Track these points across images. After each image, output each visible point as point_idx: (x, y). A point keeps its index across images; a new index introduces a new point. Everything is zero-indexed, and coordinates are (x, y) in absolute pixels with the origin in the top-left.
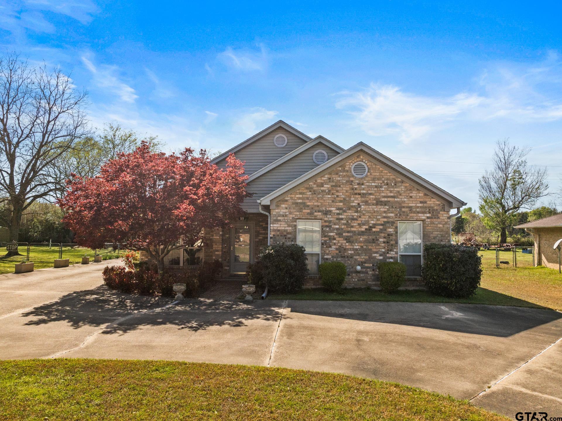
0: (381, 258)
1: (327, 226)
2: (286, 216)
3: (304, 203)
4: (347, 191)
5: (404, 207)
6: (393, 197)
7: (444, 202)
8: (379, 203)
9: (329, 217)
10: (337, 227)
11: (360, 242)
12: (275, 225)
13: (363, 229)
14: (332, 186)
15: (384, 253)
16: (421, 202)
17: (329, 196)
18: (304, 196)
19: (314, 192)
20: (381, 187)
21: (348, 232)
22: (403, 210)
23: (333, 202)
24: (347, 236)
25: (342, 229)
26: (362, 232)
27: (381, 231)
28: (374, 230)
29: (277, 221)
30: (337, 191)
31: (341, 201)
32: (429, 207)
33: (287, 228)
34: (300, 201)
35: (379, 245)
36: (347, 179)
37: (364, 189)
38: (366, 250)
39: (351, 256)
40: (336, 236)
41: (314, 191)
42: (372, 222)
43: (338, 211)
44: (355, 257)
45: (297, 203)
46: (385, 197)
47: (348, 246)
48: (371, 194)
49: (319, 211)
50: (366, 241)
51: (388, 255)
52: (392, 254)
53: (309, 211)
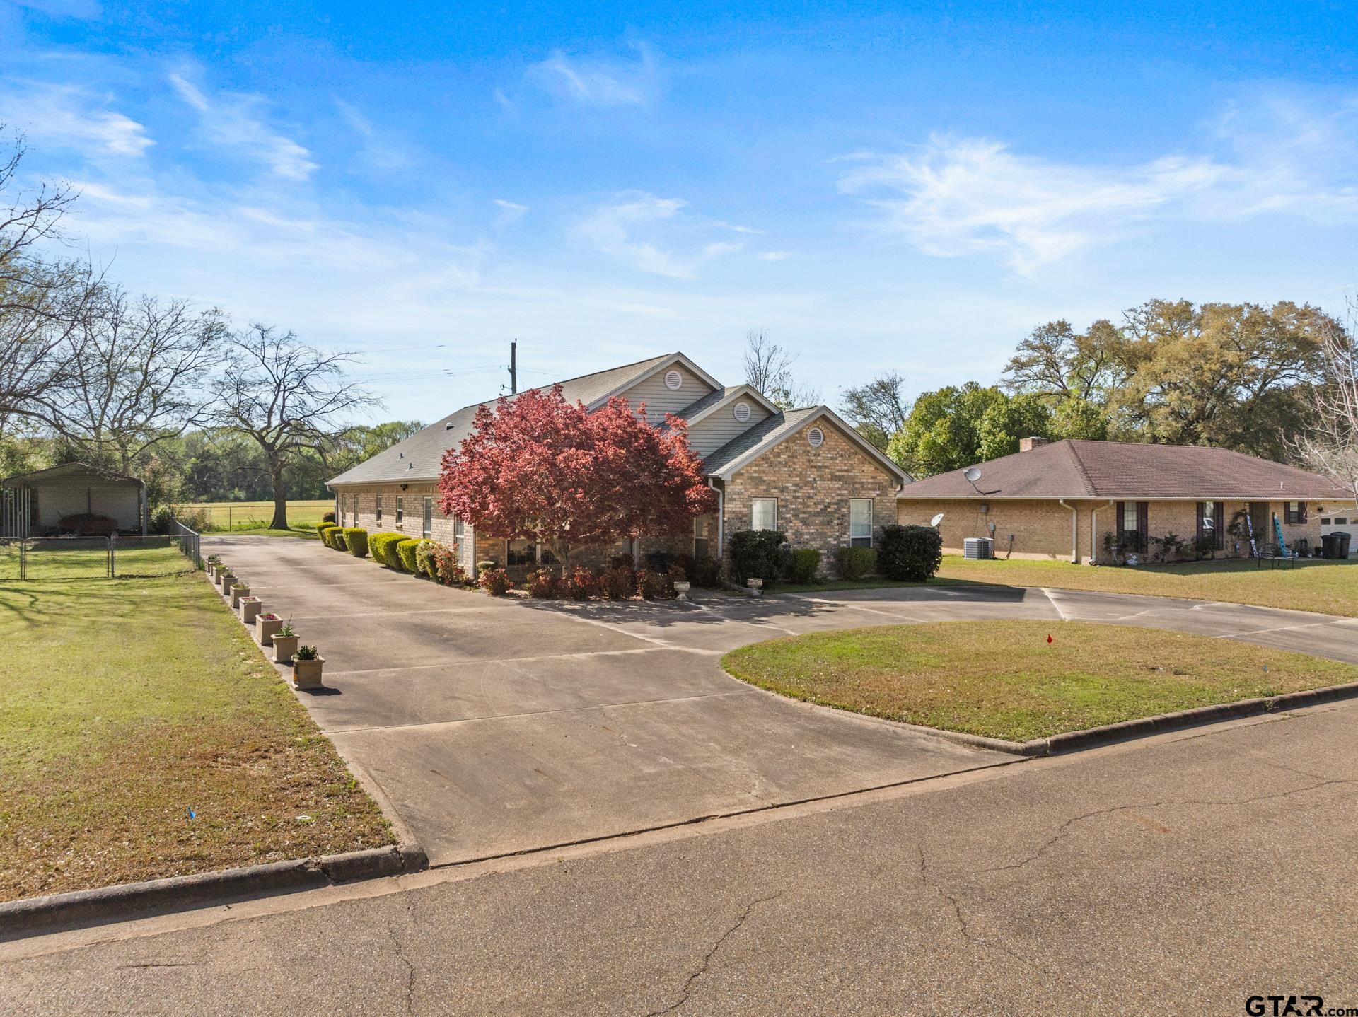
0: (835, 542)
1: (784, 506)
2: (742, 493)
3: (760, 478)
4: (803, 464)
5: (856, 483)
6: (846, 471)
7: (892, 478)
8: (834, 478)
9: (786, 496)
10: (794, 506)
11: (816, 525)
12: (730, 506)
13: (819, 510)
14: (789, 456)
15: (838, 536)
16: (872, 478)
17: (786, 469)
18: (761, 468)
19: (771, 464)
20: (836, 459)
21: (804, 513)
22: (856, 486)
23: (789, 476)
24: (804, 518)
25: (799, 509)
26: (818, 512)
27: (837, 511)
28: (829, 509)
29: (732, 500)
30: (794, 463)
31: (797, 476)
32: (879, 483)
33: (743, 509)
34: (756, 475)
35: (833, 528)
36: (804, 448)
37: (820, 461)
38: (821, 534)
39: (808, 542)
40: (792, 518)
41: (771, 462)
42: (827, 501)
43: (794, 488)
44: (811, 543)
45: (753, 478)
46: (839, 471)
47: (804, 529)
48: (826, 467)
49: (776, 488)
50: (822, 524)
51: (841, 539)
52: (845, 538)
53: (765, 487)
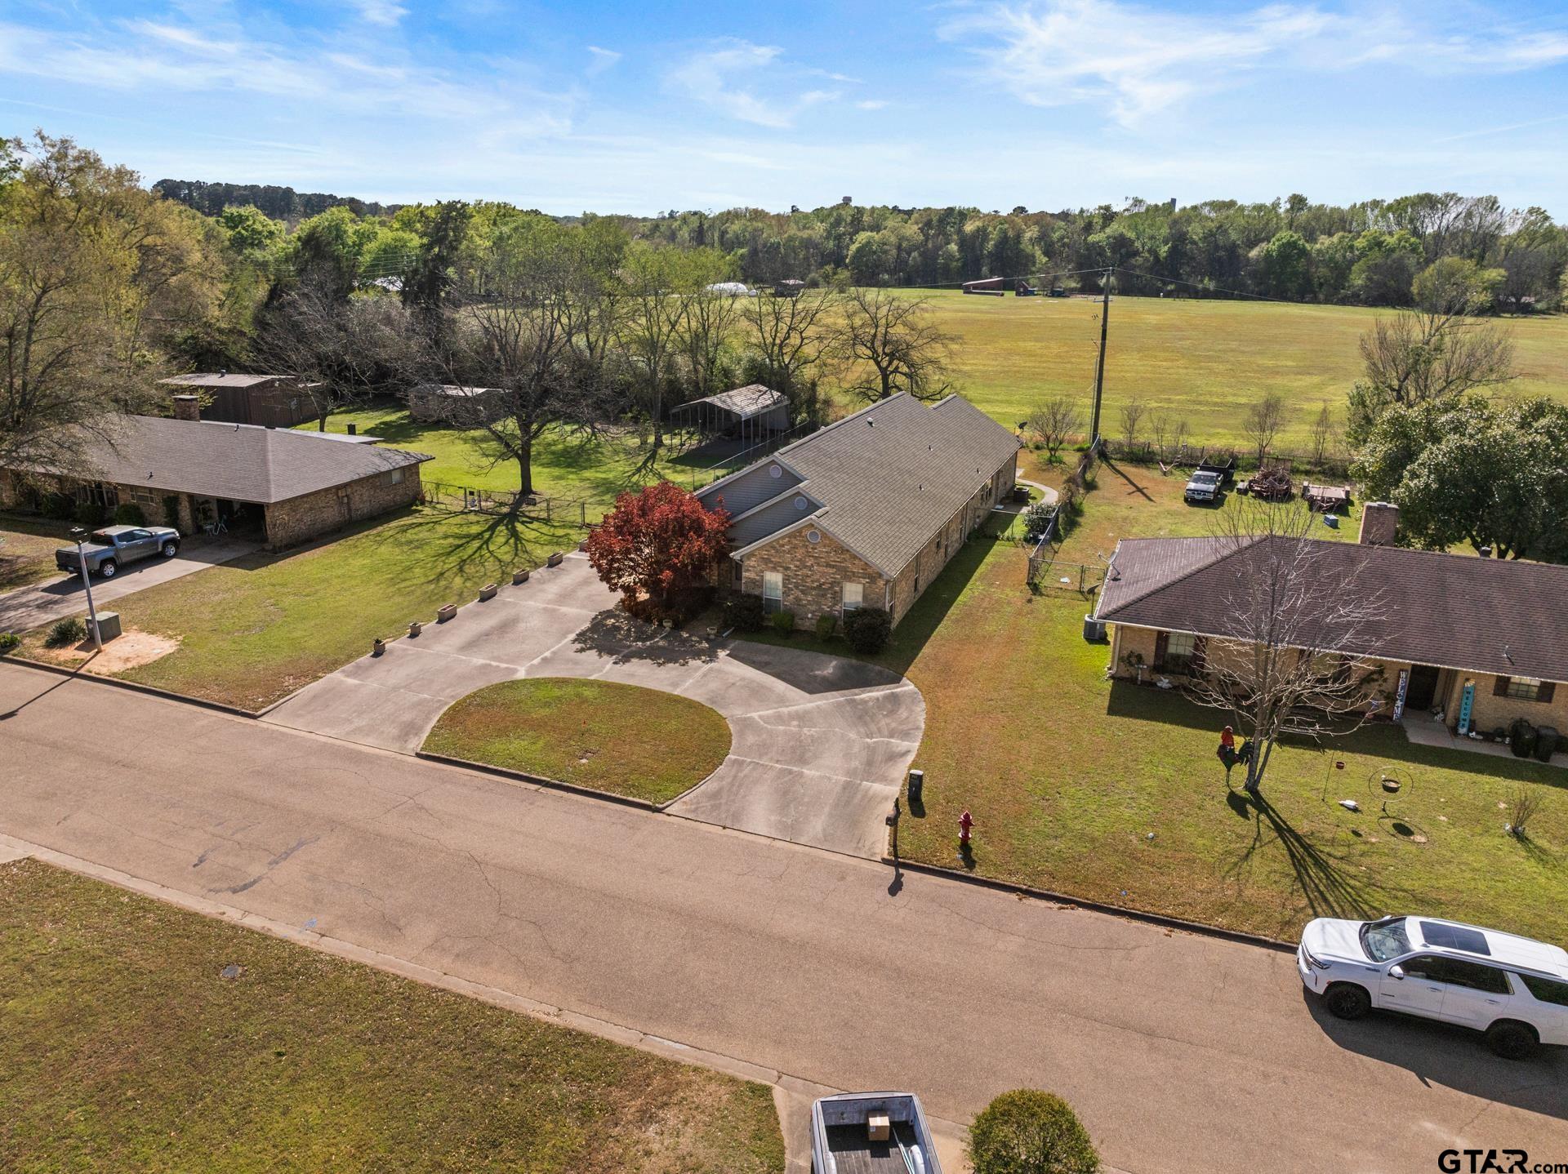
0: (829, 610)
1: (787, 579)
2: (756, 567)
3: (770, 559)
4: (803, 553)
6: (839, 562)
8: (828, 565)
9: (789, 572)
10: (795, 581)
11: (813, 595)
12: (747, 574)
13: (815, 585)
14: (791, 547)
15: (831, 606)
16: (862, 569)
17: (789, 555)
18: (770, 553)
19: (777, 551)
20: (830, 553)
21: (803, 586)
22: (848, 573)
23: (792, 560)
24: (802, 589)
25: (799, 583)
27: (829, 588)
28: (823, 587)
29: (748, 570)
30: (796, 552)
31: (798, 561)
32: (869, 574)
33: (756, 578)
35: (827, 599)
36: (803, 543)
37: (816, 553)
38: (816, 602)
39: (805, 606)
40: (794, 588)
41: (777, 549)
42: (822, 580)
43: (796, 569)
44: (807, 607)
45: (765, 558)
46: (833, 561)
47: (802, 597)
48: (822, 558)
49: (781, 567)
51: (834, 608)
53: (773, 565)
